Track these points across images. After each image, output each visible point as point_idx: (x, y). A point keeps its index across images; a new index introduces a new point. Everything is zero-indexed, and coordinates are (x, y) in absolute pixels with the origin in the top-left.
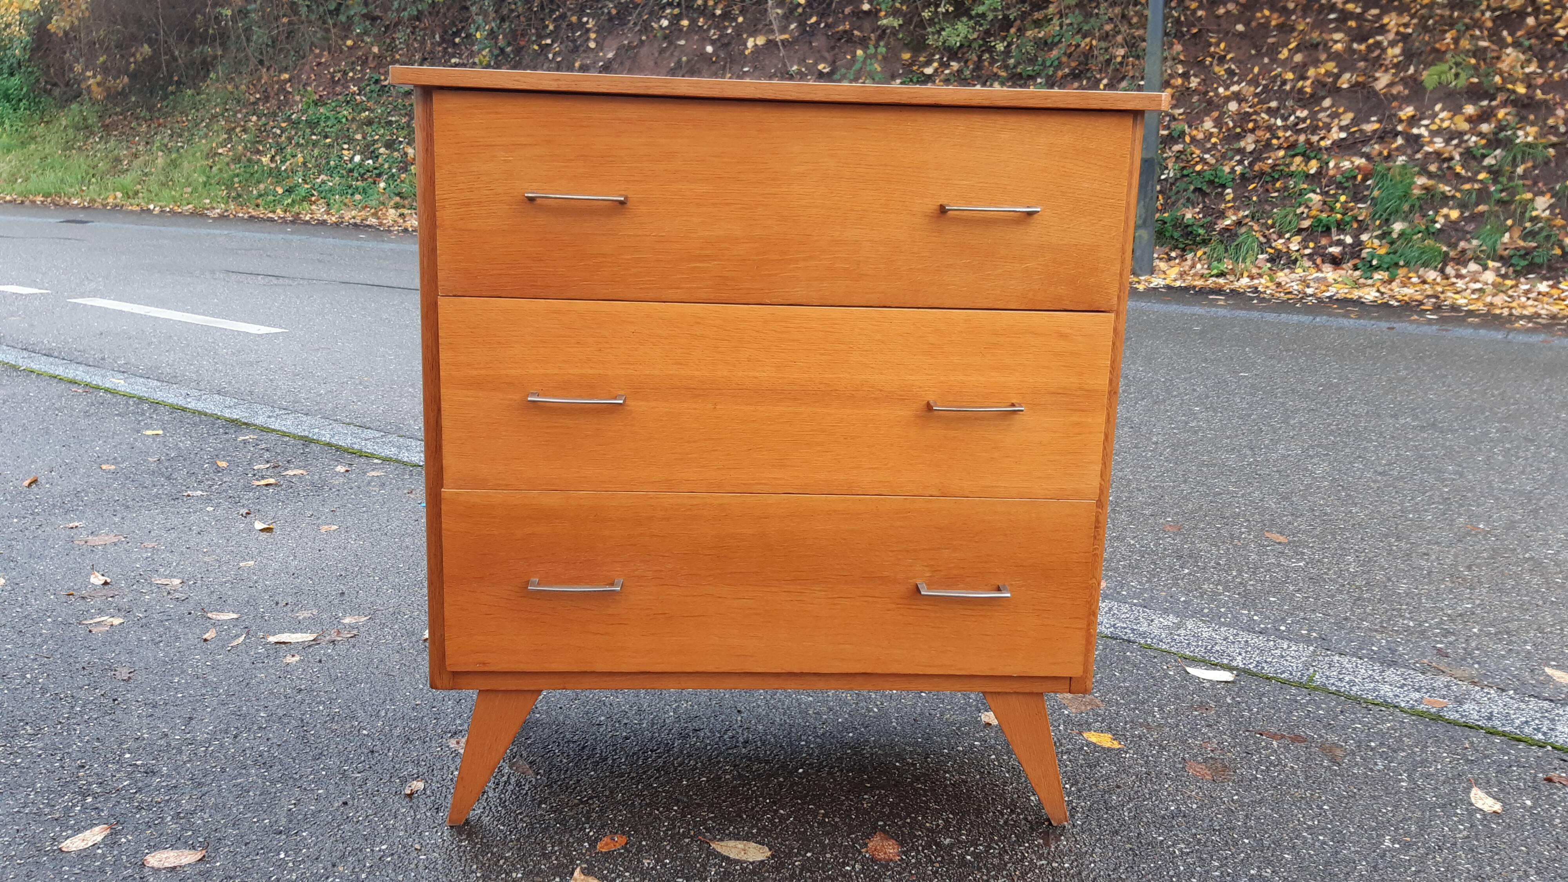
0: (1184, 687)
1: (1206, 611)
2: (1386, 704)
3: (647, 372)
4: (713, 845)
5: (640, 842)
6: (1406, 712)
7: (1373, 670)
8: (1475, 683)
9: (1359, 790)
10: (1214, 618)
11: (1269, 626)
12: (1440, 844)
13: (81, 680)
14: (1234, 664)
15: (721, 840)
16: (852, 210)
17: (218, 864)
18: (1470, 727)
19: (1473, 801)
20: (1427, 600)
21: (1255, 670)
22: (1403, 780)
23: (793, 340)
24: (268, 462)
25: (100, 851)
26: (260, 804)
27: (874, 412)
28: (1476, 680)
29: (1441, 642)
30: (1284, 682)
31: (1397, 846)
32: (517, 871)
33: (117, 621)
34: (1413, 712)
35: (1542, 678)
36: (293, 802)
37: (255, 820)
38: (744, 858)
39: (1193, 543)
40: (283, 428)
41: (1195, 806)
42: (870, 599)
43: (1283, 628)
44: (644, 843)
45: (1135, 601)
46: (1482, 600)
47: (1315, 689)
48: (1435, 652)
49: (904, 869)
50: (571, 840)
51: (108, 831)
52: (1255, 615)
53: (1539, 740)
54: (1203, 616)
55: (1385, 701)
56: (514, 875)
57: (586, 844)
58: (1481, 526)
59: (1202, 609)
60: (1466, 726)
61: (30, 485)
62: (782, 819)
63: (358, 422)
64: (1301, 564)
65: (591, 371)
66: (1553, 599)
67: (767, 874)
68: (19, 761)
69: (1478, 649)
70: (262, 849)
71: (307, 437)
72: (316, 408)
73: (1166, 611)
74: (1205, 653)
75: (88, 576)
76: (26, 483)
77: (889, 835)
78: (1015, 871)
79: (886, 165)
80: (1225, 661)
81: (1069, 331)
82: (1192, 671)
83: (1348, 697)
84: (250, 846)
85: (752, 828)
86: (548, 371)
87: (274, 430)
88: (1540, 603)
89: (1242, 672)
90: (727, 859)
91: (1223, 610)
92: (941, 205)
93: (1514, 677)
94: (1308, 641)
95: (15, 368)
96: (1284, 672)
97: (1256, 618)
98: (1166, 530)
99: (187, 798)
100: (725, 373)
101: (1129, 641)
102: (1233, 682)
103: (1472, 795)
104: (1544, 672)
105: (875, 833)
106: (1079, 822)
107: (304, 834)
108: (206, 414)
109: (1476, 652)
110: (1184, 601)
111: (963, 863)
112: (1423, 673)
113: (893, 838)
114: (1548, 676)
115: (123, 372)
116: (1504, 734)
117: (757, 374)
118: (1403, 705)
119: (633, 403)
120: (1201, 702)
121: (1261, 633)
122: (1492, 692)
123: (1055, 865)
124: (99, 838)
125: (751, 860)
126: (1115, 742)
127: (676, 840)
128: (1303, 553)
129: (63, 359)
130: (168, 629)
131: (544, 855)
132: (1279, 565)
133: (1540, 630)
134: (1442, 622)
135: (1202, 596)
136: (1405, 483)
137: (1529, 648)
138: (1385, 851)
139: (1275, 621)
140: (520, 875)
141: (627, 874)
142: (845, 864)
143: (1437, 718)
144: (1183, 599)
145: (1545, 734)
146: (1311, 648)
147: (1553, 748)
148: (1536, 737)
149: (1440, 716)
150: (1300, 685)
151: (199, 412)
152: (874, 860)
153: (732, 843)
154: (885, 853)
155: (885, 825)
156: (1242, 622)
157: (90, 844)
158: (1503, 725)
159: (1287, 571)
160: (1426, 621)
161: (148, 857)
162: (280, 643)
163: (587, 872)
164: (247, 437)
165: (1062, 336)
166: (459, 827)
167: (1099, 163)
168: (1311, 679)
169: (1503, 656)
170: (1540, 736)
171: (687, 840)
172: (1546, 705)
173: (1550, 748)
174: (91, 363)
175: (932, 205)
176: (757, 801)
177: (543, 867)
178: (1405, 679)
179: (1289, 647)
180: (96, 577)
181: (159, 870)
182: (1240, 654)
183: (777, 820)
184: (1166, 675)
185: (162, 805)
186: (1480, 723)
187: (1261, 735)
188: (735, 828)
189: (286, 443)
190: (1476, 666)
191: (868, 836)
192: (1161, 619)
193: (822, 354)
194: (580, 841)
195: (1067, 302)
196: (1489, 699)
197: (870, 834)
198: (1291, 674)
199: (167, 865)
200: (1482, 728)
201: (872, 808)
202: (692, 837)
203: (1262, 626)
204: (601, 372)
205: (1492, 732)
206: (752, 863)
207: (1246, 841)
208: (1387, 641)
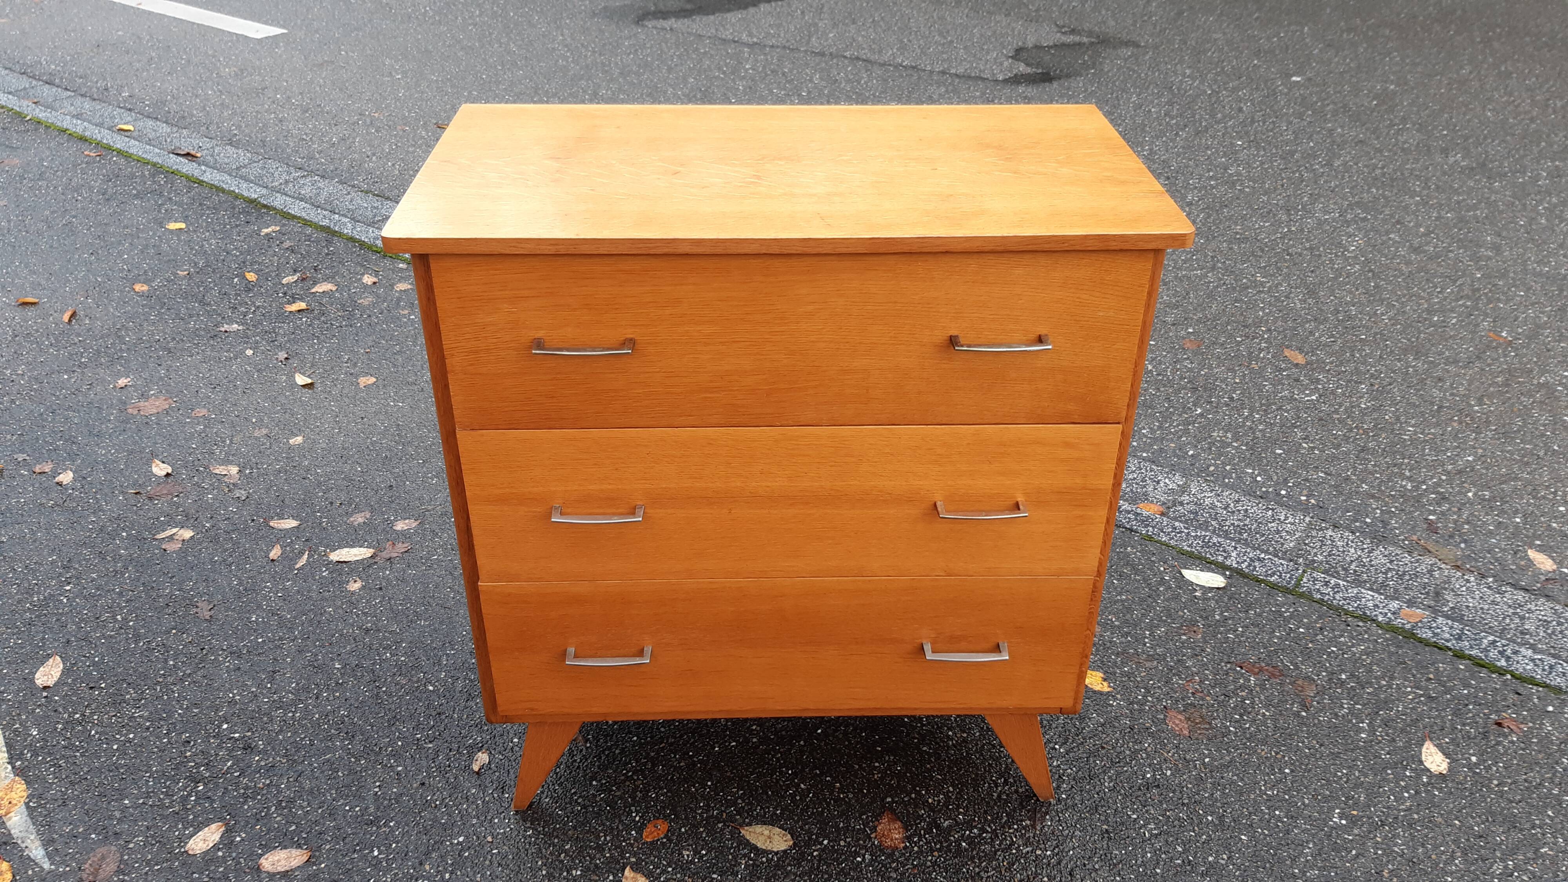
0: (1176, 597)
1: (1212, 468)
2: (1364, 618)
3: (664, 486)
4: (743, 832)
5: (680, 830)
6: (1382, 628)
7: (1363, 550)
8: (1457, 567)
9: (1321, 745)
10: (1217, 479)
11: (1271, 490)
12: (1383, 818)
13: (168, 621)
14: (1228, 563)
15: (749, 824)
16: (860, 343)
17: (323, 865)
18: (1440, 649)
19: (1423, 759)
20: (1430, 450)
21: (1247, 571)
22: (1362, 730)
23: (804, 455)
24: (295, 271)
25: (220, 854)
26: (348, 786)
27: (884, 511)
28: (1459, 563)
29: (1433, 512)
30: (1274, 586)
31: (1344, 822)
32: (576, 869)
33: (187, 534)
34: (1389, 627)
35: (1523, 563)
36: (378, 784)
37: (347, 808)
38: (769, 848)
39: (1210, 368)
40: (304, 215)
41: (1169, 773)
42: (879, 655)
43: (1283, 492)
44: (683, 830)
45: (1145, 455)
46: (1485, 450)
47: (1302, 595)
48: (1425, 526)
49: (907, 860)
50: (621, 828)
51: (223, 829)
52: (1259, 475)
53: (1501, 668)
54: (1208, 475)
55: (1365, 613)
56: (574, 872)
57: (633, 832)
58: (1504, 334)
59: (1209, 466)
60: (1435, 647)
61: (70, 321)
62: (804, 795)
63: (375, 189)
64: (1314, 398)
65: (610, 487)
66: (1556, 448)
67: (789, 868)
68: (131, 736)
69: (1468, 523)
70: (358, 845)
71: (329, 227)
72: (332, 168)
73: (1173, 469)
74: (1202, 547)
75: (149, 464)
76: (66, 318)
77: (896, 817)
78: (1003, 861)
79: (895, 302)
80: (1220, 559)
81: (1077, 441)
82: (1189, 574)
83: (1330, 607)
84: (347, 841)
85: (776, 809)
86: (568, 488)
87: (294, 217)
88: (1541, 453)
89: (1235, 574)
90: (755, 848)
91: (1228, 468)
92: (951, 336)
93: (1497, 560)
94: (1305, 509)
95: (19, 116)
96: (1274, 574)
97: (1259, 479)
98: (1186, 346)
99: (286, 781)
100: (738, 484)
101: (1131, 530)
102: (1224, 588)
103: (1424, 750)
104: (1527, 555)
105: (883, 813)
106: (1064, 796)
107: (392, 824)
108: (223, 191)
109: (1466, 527)
110: (1192, 455)
111: (959, 851)
112: (1410, 553)
113: (898, 819)
114: (1529, 560)
115: (130, 110)
116: (1470, 658)
117: (769, 484)
118: (1380, 619)
119: (651, 511)
120: (1191, 620)
121: (1261, 497)
122: (1472, 579)
123: (1039, 852)
124: (216, 837)
125: (775, 850)
126: (1105, 684)
127: (710, 823)
128: (1318, 381)
129: (66, 89)
130: (236, 543)
131: (598, 846)
132: (1292, 399)
133: (1534, 494)
134: (1438, 485)
135: (1210, 449)
136: (1439, 265)
137: (1518, 520)
138: (1332, 828)
139: (1277, 483)
140: (579, 873)
141: (670, 869)
142: (857, 854)
143: (1410, 635)
144: (1191, 453)
145: (1508, 659)
146: (1308, 519)
147: (1512, 676)
148: (1499, 664)
149: (1413, 634)
150: (1286, 591)
151: (217, 188)
152: (881, 849)
153: (759, 829)
154: (892, 840)
155: (893, 801)
156: (1245, 484)
157: (211, 845)
158: (1471, 647)
159: (1298, 409)
160: (1424, 482)
161: (263, 861)
162: (342, 562)
163: (636, 868)
164: (270, 229)
165: (1068, 445)
166: (523, 812)
167: (1117, 293)
168: (1298, 584)
169: (1491, 532)
170: (1503, 663)
171: (720, 825)
172: (1520, 596)
173: (1509, 677)
174: (95, 96)
175: (941, 336)
176: (781, 772)
177: (598, 862)
178: (1391, 562)
179: (1286, 518)
180: (157, 465)
181: (274, 874)
182: (1236, 548)
183: (798, 798)
184: (1162, 582)
185: (265, 792)
186: (1449, 644)
187: (1241, 668)
188: (762, 808)
189: (309, 238)
190: (1463, 545)
191: (877, 817)
192: (1167, 481)
193: (831, 466)
194: (628, 829)
195: (1076, 417)
196: (1467, 589)
197: (879, 815)
198: (1280, 577)
199: (280, 869)
200: (1450, 649)
201: (882, 778)
202: (724, 822)
203: (1264, 489)
204: (620, 487)
205: (1459, 655)
206: (777, 853)
207: (1210, 818)
208: (1382, 511)
